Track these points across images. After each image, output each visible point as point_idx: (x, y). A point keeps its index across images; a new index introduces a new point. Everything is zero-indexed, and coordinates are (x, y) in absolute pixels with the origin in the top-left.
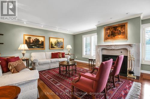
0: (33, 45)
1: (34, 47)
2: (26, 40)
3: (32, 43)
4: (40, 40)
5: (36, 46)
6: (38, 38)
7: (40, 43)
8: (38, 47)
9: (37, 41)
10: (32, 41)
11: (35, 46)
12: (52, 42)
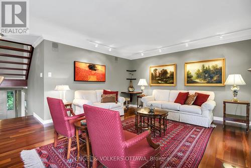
0: (159, 80)
1: (160, 82)
2: (152, 74)
3: (158, 77)
4: (169, 72)
5: (163, 81)
6: (165, 68)
7: (168, 75)
8: (166, 82)
9: (164, 73)
10: (158, 75)
11: (161, 80)
12: (190, 71)
